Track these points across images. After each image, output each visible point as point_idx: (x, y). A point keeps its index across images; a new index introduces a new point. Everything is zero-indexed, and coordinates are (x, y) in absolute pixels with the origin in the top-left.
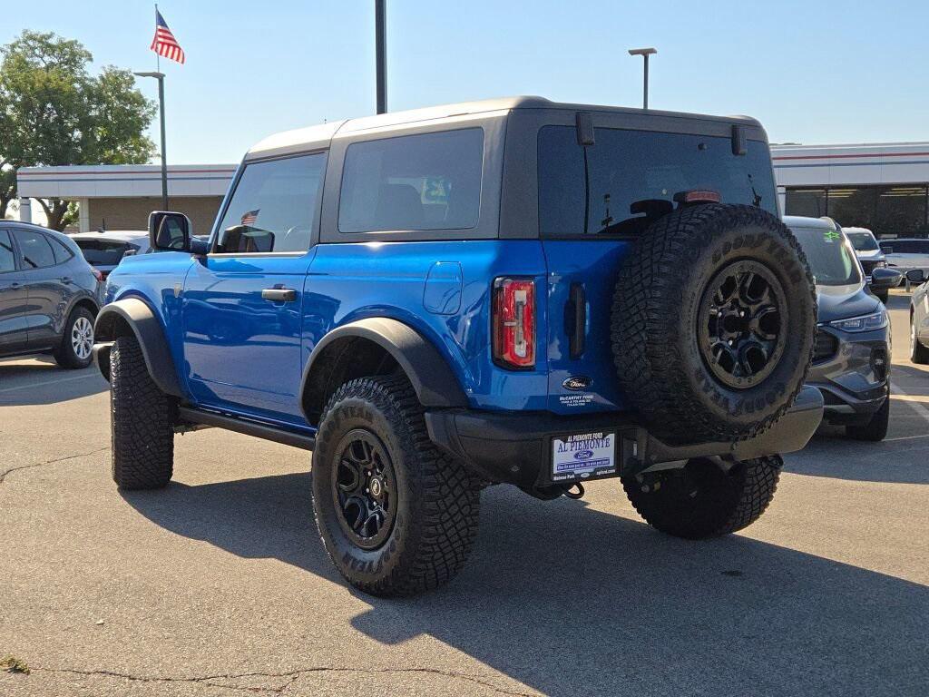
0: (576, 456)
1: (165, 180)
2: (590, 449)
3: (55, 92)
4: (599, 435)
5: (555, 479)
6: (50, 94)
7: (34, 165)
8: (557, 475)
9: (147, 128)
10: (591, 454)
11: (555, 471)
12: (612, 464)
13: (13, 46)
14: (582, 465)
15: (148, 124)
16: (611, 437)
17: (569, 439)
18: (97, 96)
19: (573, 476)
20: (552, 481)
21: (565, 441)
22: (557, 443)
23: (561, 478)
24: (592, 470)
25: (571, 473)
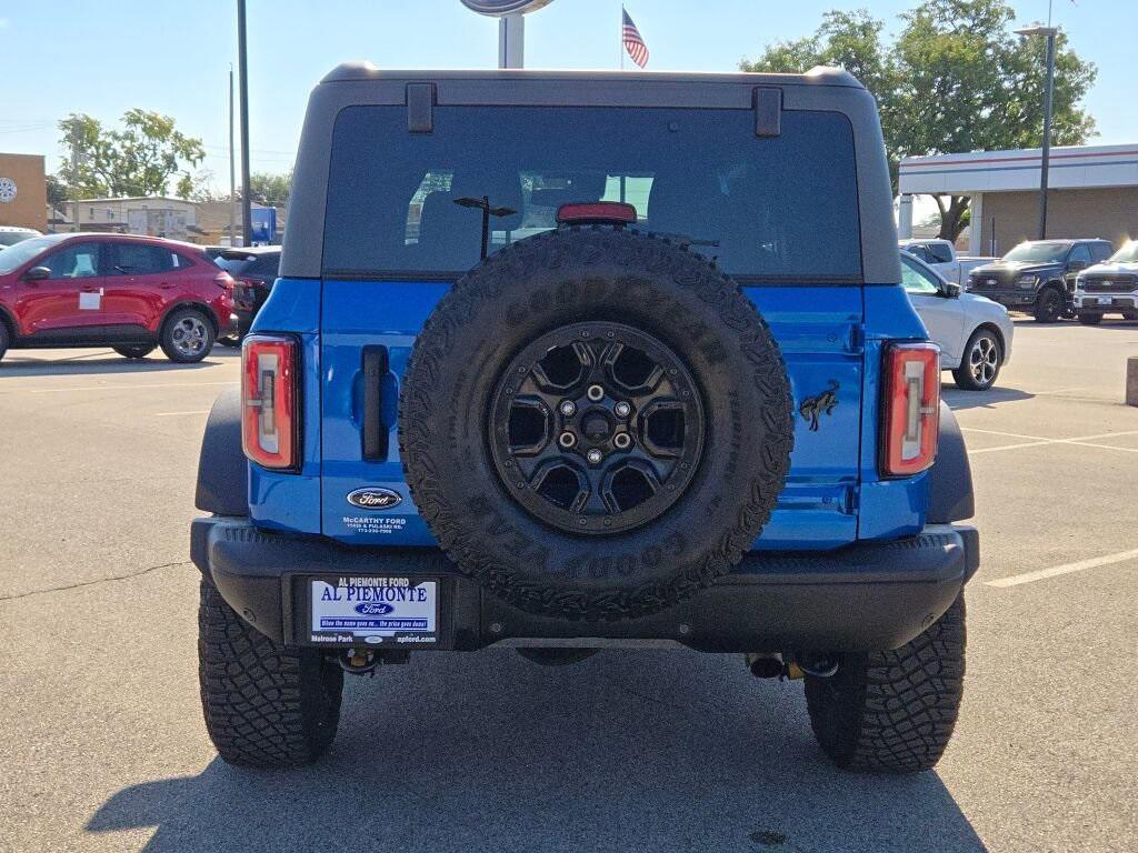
0: (359, 609)
1: (1045, 168)
2: (386, 601)
3: (955, 62)
4: (404, 582)
5: (314, 639)
6: (946, 65)
7: (922, 153)
8: (318, 634)
9: (1079, 99)
10: (389, 609)
11: (316, 627)
12: (431, 627)
13: (920, 11)
14: (372, 624)
15: (1082, 93)
16: (430, 587)
17: (342, 581)
18: (1012, 64)
19: (350, 639)
20: (310, 641)
21: (336, 585)
22: (319, 587)
23: (328, 639)
24: (390, 633)
25: (345, 634)
